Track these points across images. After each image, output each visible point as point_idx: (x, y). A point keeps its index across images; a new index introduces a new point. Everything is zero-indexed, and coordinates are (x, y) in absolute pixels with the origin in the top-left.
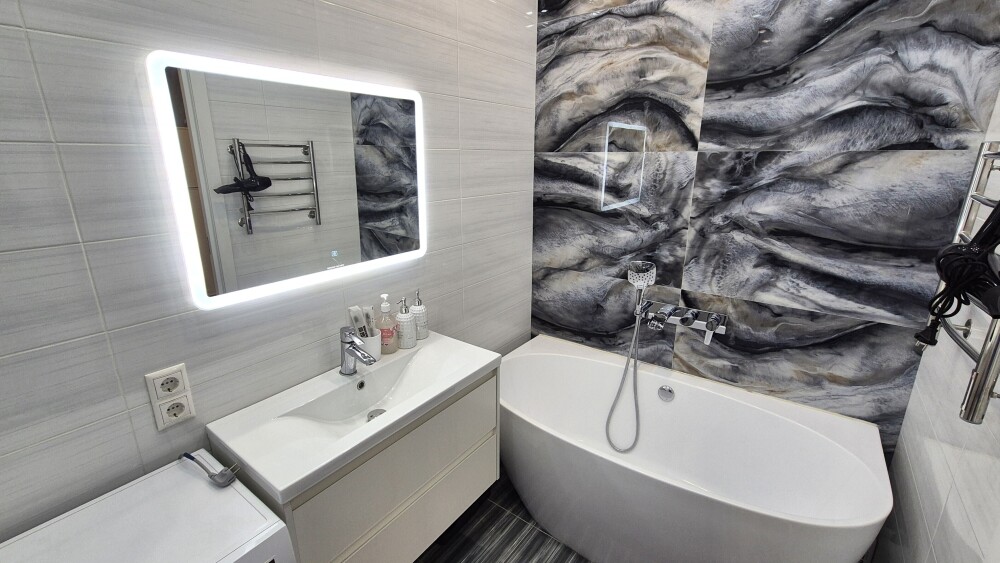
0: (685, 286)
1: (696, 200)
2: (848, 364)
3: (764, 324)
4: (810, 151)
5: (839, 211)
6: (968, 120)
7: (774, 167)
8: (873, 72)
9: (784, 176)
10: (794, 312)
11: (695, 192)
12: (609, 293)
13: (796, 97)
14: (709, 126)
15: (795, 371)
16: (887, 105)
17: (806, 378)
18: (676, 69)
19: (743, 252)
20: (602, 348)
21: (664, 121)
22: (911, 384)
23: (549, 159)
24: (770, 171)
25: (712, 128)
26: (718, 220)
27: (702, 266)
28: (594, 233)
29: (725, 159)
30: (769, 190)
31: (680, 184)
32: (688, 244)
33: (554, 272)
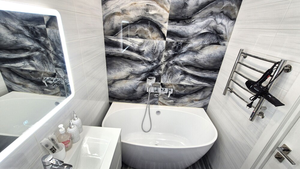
0: (162, 82)
1: (165, 56)
2: (199, 96)
3: (182, 90)
4: (195, 43)
5: (200, 60)
6: (226, 38)
8: (210, 23)
9: (188, 50)
10: (189, 86)
11: (165, 54)
12: (138, 86)
13: (193, 27)
14: (169, 33)
15: (188, 100)
16: (212, 32)
17: (190, 101)
18: (159, 11)
19: (177, 71)
20: (136, 103)
21: (155, 29)
22: (210, 98)
23: (111, 39)
24: (185, 48)
25: (171, 34)
26: (171, 62)
27: (167, 76)
28: (131, 67)
29: (173, 44)
30: (185, 54)
31: (161, 51)
32: (163, 70)
33: (117, 81)
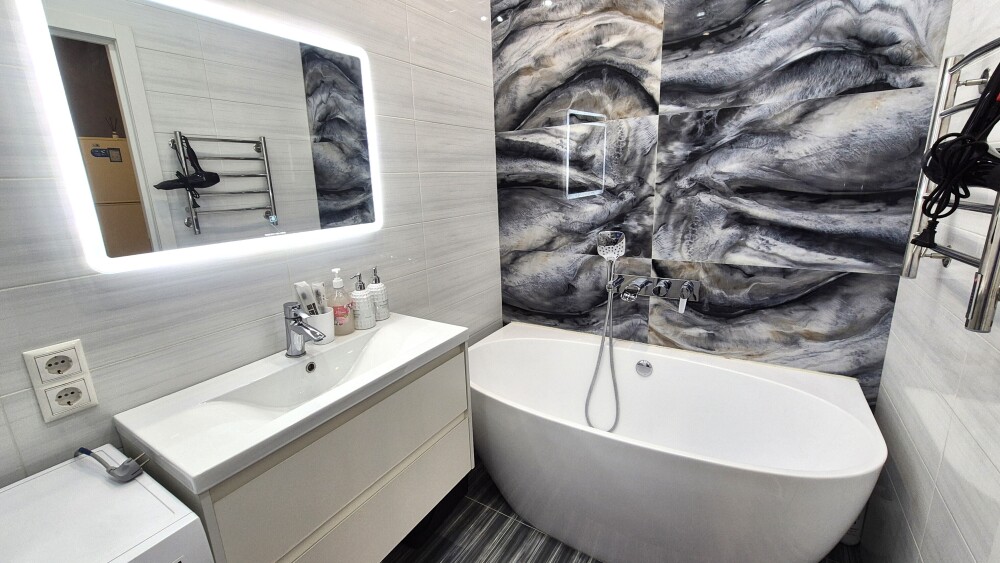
0: (655, 255)
1: (660, 165)
2: (824, 318)
3: (737, 287)
4: (769, 104)
5: (802, 162)
6: (921, 56)
7: (735, 123)
8: (824, 18)
9: (746, 131)
10: (765, 271)
11: (659, 157)
12: (579, 271)
13: (752, 50)
14: (668, 88)
15: (772, 332)
16: (842, 49)
17: (783, 338)
18: (632, 33)
19: (711, 213)
20: (576, 329)
21: (623, 87)
22: (886, 332)
23: (511, 138)
24: (732, 128)
25: (672, 90)
26: (683, 183)
27: (670, 233)
28: (560, 210)
29: (686, 120)
30: (732, 148)
31: (644, 150)
32: (655, 212)
33: (523, 255)
